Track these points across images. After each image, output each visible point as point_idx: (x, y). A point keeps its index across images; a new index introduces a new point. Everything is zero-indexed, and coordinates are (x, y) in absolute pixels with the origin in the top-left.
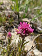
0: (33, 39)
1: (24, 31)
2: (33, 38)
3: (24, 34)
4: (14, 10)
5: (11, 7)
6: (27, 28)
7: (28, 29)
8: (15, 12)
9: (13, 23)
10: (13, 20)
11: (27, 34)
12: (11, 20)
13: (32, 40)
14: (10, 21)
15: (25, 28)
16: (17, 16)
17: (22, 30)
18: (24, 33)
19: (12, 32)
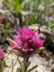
0: (51, 67)
1: (26, 44)
2: (50, 64)
3: (25, 49)
4: (12, 8)
5: (6, 3)
6: (32, 38)
7: (33, 40)
8: (14, 12)
9: (9, 35)
10: (9, 29)
11: (32, 50)
12: (5, 28)
13: (48, 68)
14: (4, 30)
15: (27, 37)
16: (18, 20)
17: (22, 43)
18: (26, 47)
19: (8, 52)
